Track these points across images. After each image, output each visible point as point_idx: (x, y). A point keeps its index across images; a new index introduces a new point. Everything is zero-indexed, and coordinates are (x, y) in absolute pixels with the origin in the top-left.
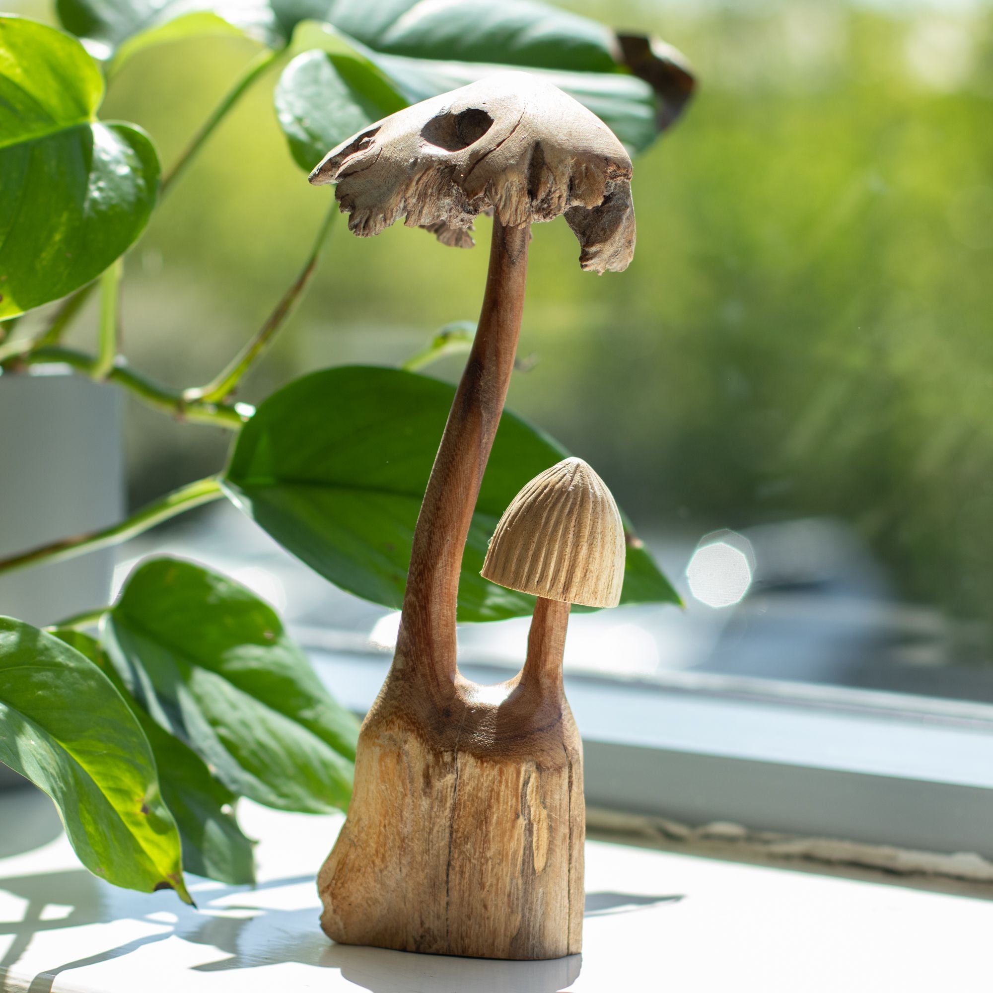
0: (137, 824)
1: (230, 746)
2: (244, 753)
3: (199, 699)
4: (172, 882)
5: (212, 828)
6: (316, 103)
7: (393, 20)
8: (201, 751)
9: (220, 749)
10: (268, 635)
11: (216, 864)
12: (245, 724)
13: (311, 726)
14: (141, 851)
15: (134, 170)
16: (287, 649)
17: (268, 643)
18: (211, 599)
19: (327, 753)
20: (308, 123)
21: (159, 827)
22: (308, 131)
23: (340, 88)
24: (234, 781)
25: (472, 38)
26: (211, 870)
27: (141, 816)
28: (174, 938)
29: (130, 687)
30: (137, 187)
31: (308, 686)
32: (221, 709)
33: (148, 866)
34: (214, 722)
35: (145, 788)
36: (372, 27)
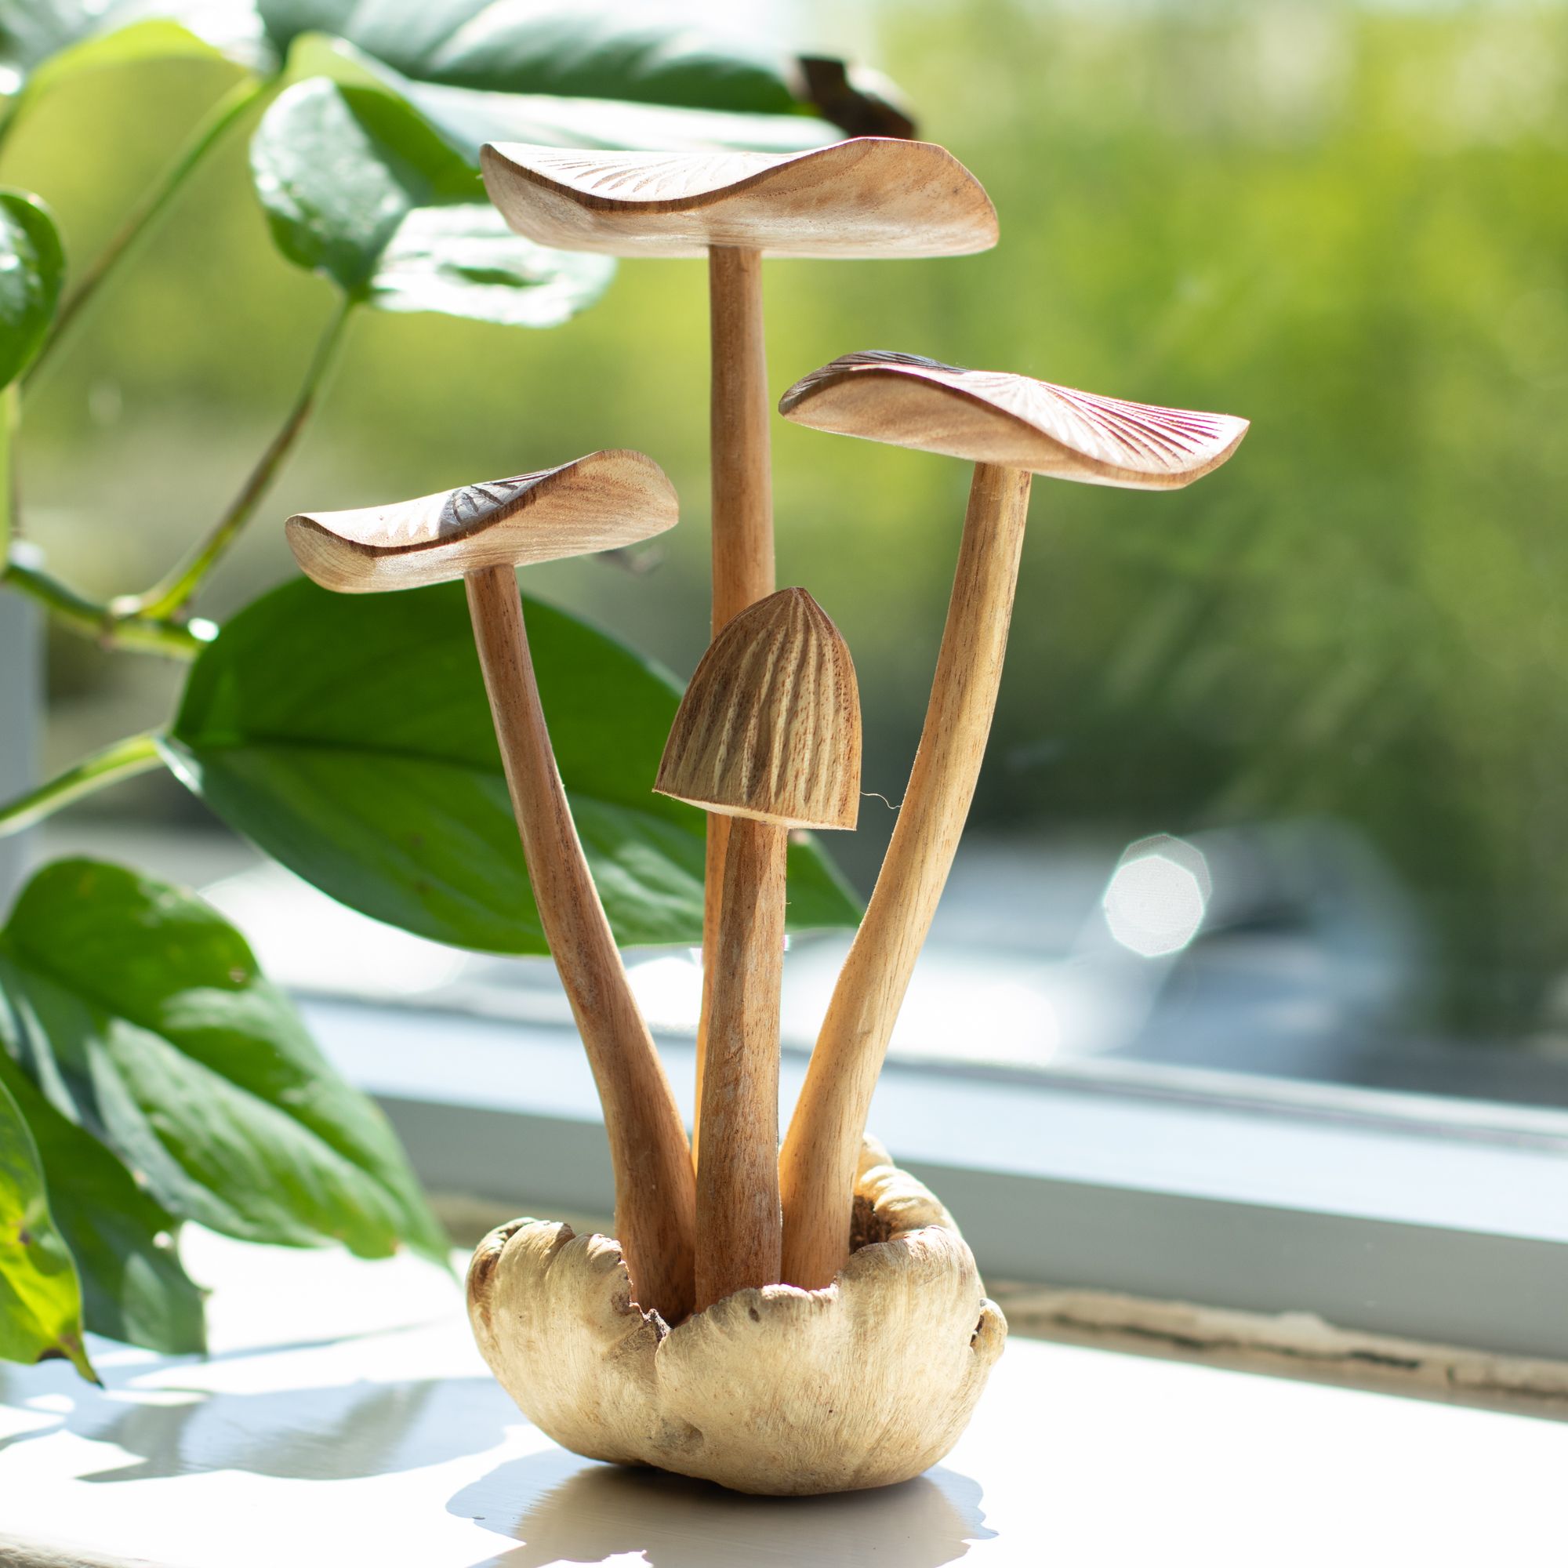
0: (12, 1260)
1: (172, 1145)
2: (193, 1154)
3: (124, 1072)
4: (67, 1349)
5: (138, 1268)
6: (315, 160)
7: (449, 33)
8: (124, 1151)
9: (155, 1148)
10: (236, 975)
11: (143, 1324)
12: (195, 1111)
13: (300, 1115)
14: (17, 1302)
15: (24, 262)
16: (269, 996)
17: (234, 987)
18: (149, 920)
19: (322, 1154)
20: (301, 190)
21: (46, 1264)
22: (302, 204)
23: (354, 138)
24: (175, 1197)
25: (572, 61)
26: (134, 1331)
27: (19, 1248)
28: (65, 1435)
29: (14, 1052)
30: (28, 288)
31: (297, 1053)
32: (158, 1087)
33: (29, 1324)
34: (147, 1107)
35: (24, 1204)
36: (414, 44)
